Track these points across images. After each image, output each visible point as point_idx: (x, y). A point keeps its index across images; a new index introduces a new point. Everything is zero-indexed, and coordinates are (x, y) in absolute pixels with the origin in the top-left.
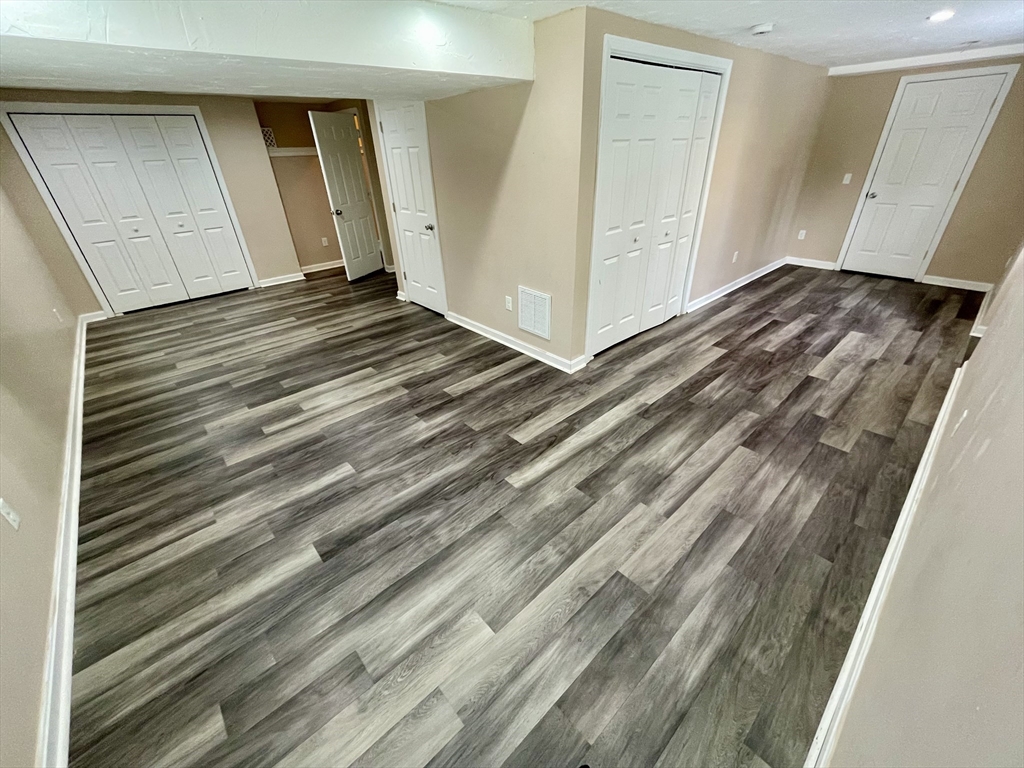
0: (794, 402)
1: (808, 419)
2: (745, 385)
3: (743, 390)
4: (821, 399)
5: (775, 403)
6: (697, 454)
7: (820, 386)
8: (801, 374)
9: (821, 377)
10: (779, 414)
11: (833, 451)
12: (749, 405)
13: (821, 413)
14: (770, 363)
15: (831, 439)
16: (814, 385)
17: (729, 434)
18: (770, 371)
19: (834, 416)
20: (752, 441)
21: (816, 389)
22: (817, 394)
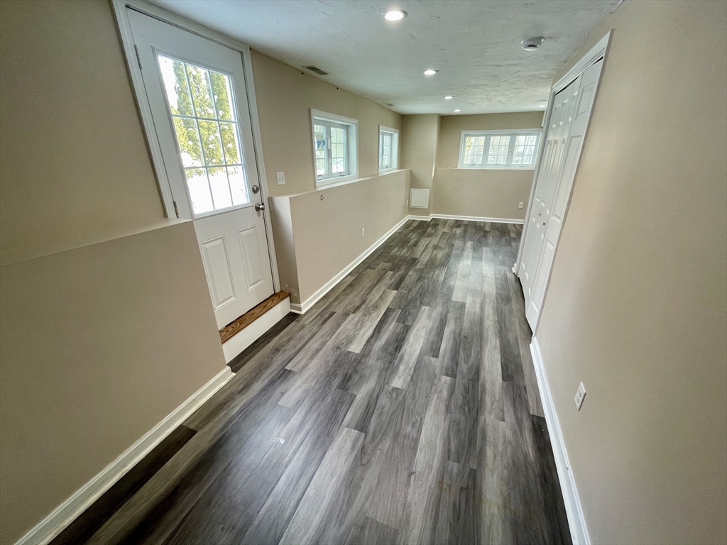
0: (402, 275)
1: (396, 270)
2: (428, 278)
3: (427, 276)
4: (391, 279)
5: (410, 273)
6: (430, 254)
7: (391, 285)
8: (402, 291)
9: (390, 290)
10: (407, 270)
11: (387, 262)
12: (421, 270)
13: (391, 273)
14: (421, 295)
15: (388, 265)
16: (394, 285)
17: (423, 261)
18: (419, 290)
19: (386, 272)
20: (414, 261)
21: (393, 283)
22: (392, 281)
